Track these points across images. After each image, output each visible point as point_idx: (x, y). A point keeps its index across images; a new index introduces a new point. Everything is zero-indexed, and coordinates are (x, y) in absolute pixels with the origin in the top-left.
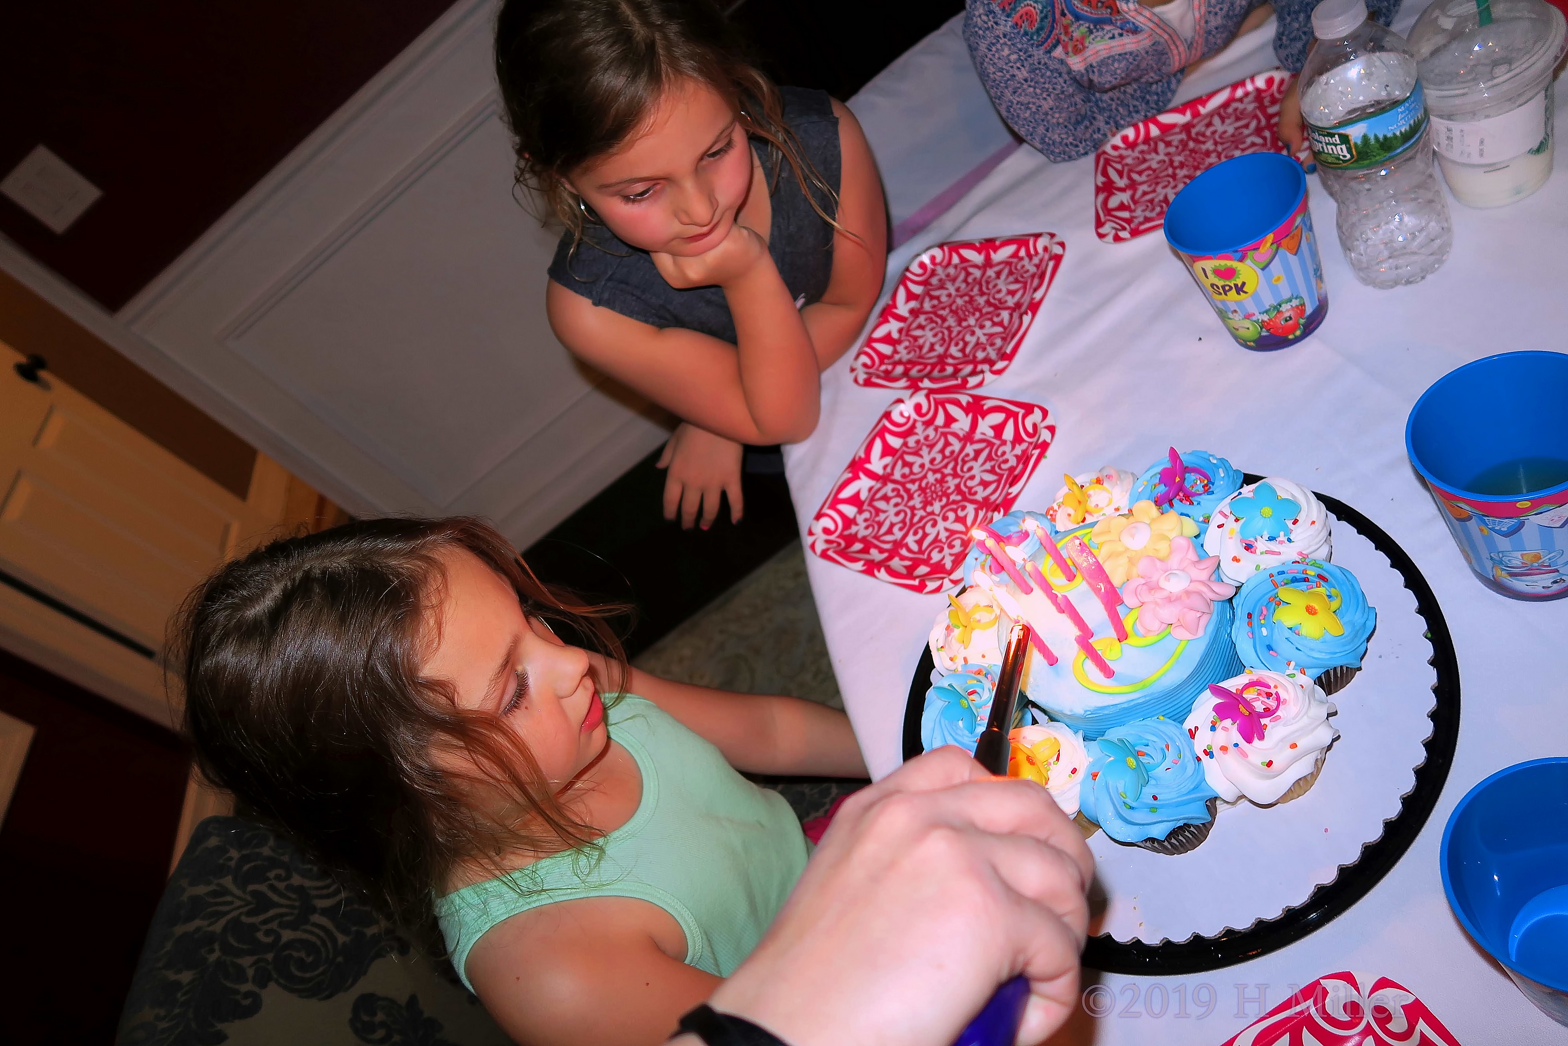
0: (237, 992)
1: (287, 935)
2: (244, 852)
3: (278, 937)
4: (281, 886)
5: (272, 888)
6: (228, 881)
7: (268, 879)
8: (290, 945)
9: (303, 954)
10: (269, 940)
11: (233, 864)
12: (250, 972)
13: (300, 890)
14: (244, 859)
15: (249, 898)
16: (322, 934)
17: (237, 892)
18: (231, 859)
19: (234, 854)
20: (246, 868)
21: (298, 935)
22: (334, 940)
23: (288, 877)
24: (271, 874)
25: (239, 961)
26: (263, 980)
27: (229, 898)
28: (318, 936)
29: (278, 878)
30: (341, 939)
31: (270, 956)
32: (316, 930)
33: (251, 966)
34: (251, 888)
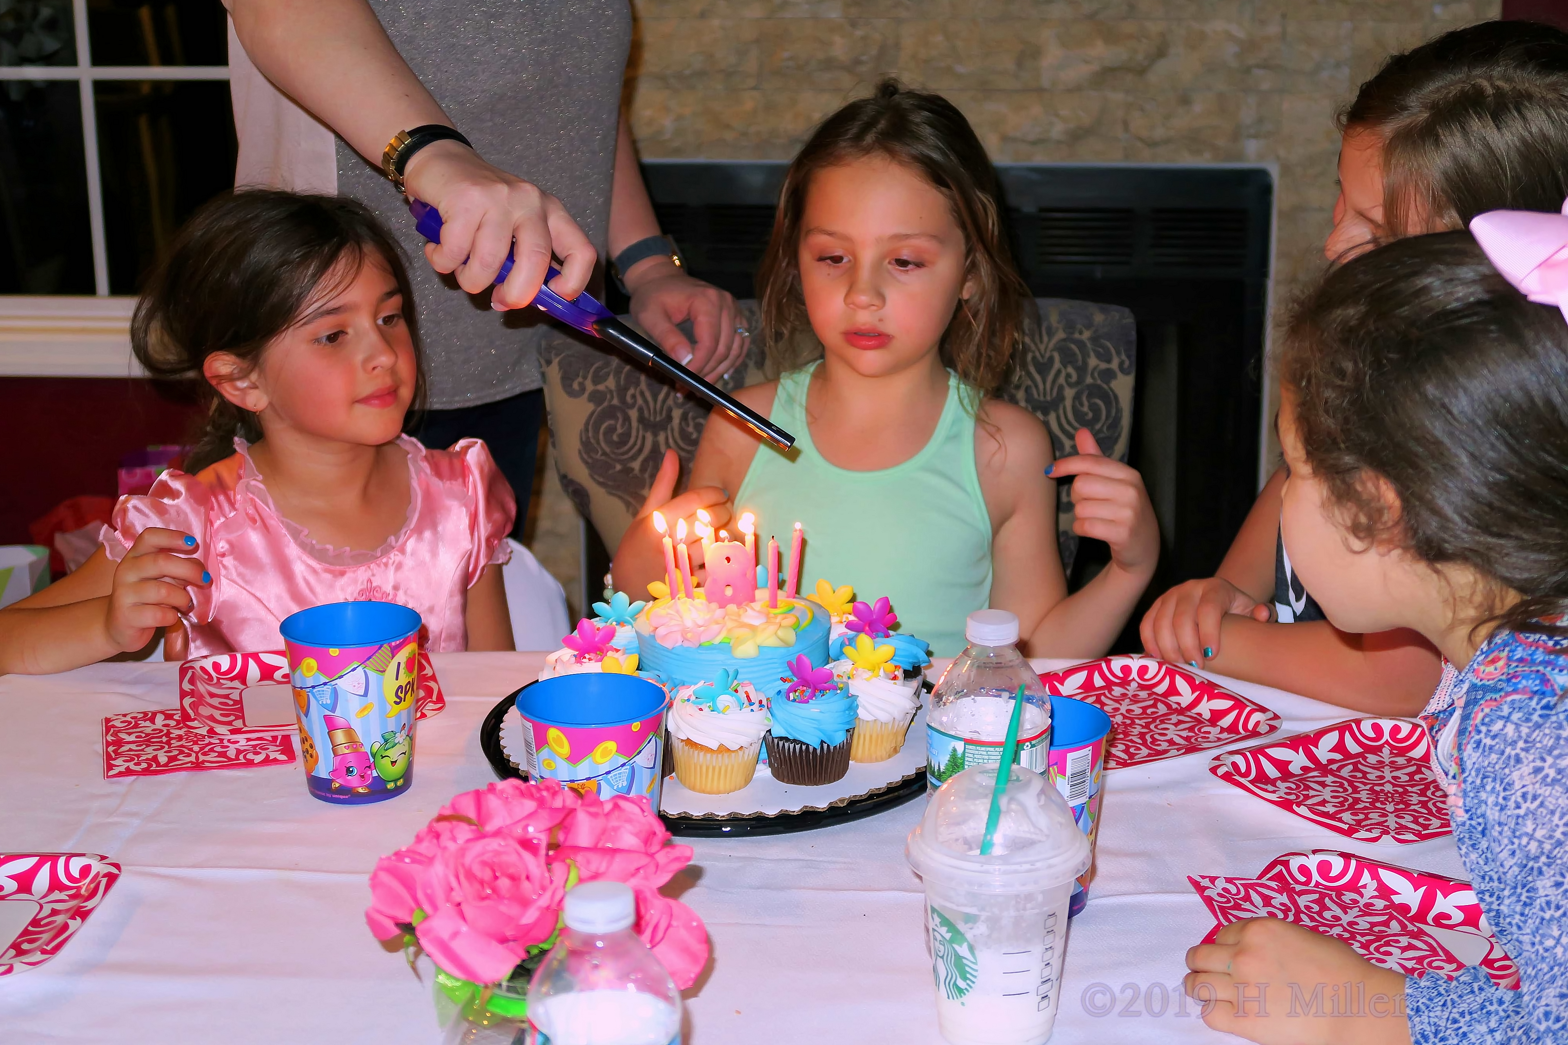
0: (585, 378)
1: (634, 414)
2: (1089, 345)
3: (632, 406)
4: (1061, 380)
5: (1059, 372)
6: (1061, 335)
7: (1065, 367)
8: (627, 419)
9: (620, 430)
10: (629, 399)
11: (1077, 336)
12: (601, 387)
13: (1061, 398)
14: (1081, 345)
15: (1047, 355)
16: (637, 447)
17: (1051, 345)
18: (1081, 333)
19: (1086, 335)
20: (1073, 346)
21: (635, 424)
22: (634, 458)
23: (1070, 385)
24: (1070, 370)
25: (611, 377)
26: (596, 398)
27: (1045, 338)
28: (635, 444)
29: (1068, 376)
30: (636, 465)
31: (615, 402)
32: (639, 442)
33: (607, 387)
34: (1057, 357)
